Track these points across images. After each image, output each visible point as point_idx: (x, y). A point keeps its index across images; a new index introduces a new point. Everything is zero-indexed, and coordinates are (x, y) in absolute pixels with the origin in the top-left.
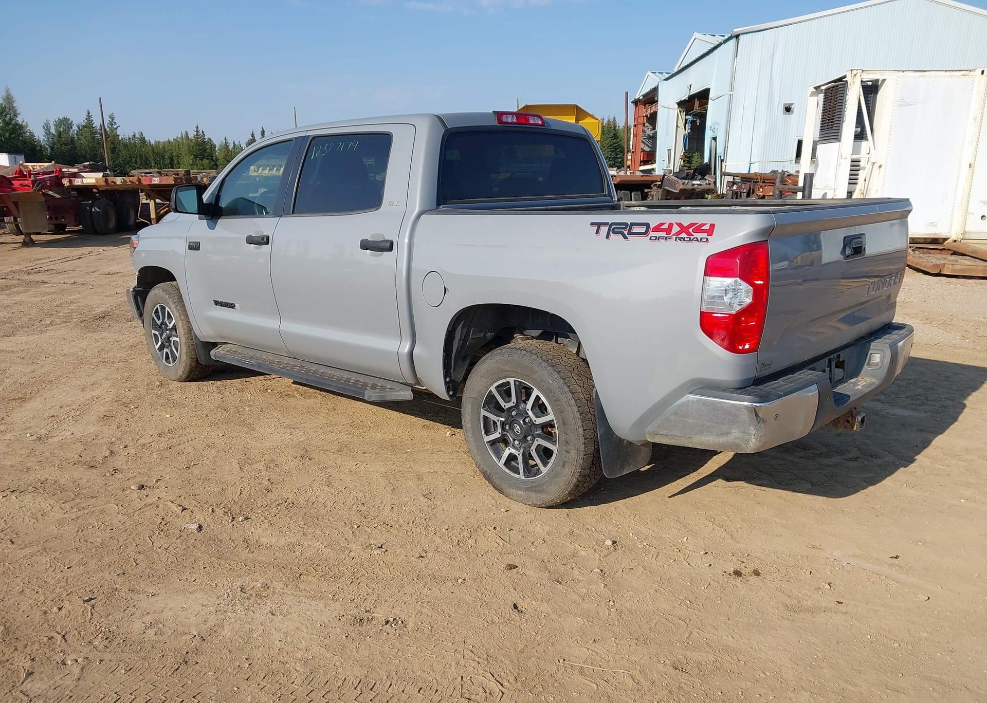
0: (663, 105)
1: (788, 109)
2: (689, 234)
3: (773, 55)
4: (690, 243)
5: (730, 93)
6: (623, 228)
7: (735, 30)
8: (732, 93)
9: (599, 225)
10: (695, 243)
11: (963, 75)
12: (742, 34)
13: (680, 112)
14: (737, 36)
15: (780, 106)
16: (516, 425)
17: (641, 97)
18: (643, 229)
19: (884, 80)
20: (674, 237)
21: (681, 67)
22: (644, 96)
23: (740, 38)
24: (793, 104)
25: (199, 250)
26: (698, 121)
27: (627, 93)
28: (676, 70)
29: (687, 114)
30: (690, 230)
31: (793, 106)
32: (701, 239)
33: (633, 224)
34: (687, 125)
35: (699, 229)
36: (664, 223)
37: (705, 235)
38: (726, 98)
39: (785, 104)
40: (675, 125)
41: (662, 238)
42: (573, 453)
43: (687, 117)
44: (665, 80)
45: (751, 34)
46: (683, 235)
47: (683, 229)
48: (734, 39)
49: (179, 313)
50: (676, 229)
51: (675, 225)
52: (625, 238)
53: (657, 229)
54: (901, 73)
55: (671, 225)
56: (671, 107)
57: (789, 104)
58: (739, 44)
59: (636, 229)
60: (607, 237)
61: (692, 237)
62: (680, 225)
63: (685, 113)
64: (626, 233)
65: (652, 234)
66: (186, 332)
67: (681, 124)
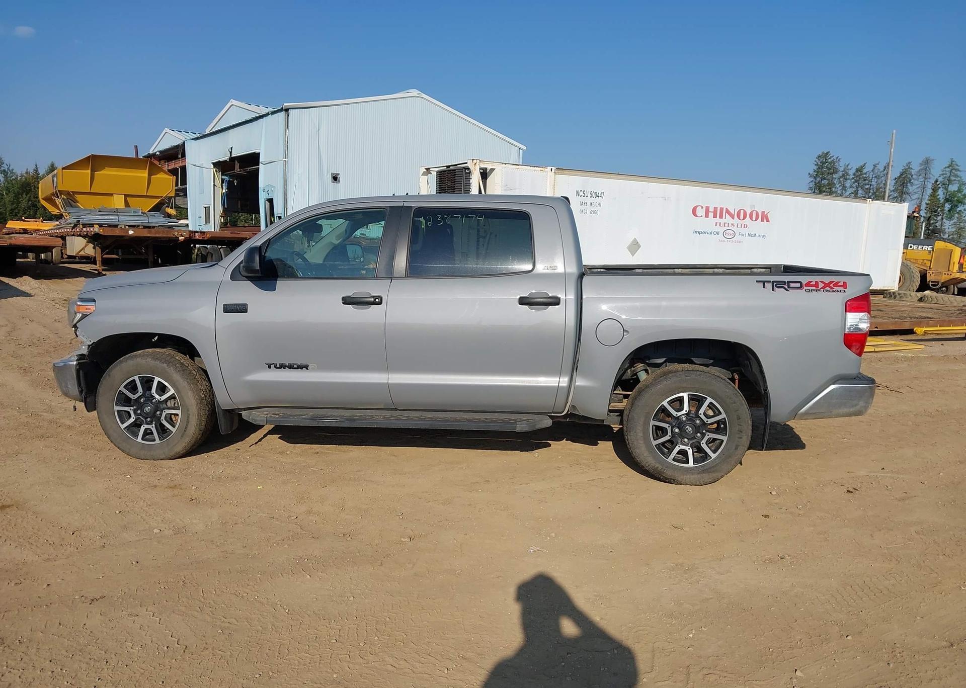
0: (194, 164)
1: (335, 178)
2: (831, 287)
3: (319, 130)
4: (834, 293)
5: (285, 159)
6: (784, 284)
7: (285, 104)
8: (286, 160)
9: (764, 282)
10: (836, 293)
11: (541, 170)
12: (291, 109)
13: (216, 171)
14: (287, 110)
15: (328, 175)
16: (688, 427)
17: (158, 153)
18: (799, 285)
19: (492, 170)
20: (822, 290)
21: (214, 130)
22: (160, 152)
23: (289, 111)
24: (339, 174)
25: (247, 312)
26: (235, 181)
27: (136, 147)
28: (207, 132)
29: (222, 174)
30: (832, 285)
31: (339, 176)
32: (840, 291)
33: (789, 282)
34: (223, 184)
35: (836, 285)
36: (812, 282)
37: (842, 288)
38: (281, 164)
39: (332, 174)
40: (213, 184)
41: (814, 290)
42: (745, 438)
43: (223, 177)
44: (193, 139)
45: (299, 110)
46: (828, 288)
47: (826, 285)
48: (284, 113)
49: (188, 382)
50: (821, 285)
51: (819, 282)
52: (787, 290)
53: (808, 284)
54: (504, 165)
55: (817, 283)
56: (204, 166)
57: (336, 174)
58: (289, 117)
59: (792, 285)
60: (773, 290)
61: (834, 290)
62: (822, 282)
63: (220, 173)
64: (786, 287)
65: (805, 288)
66: (198, 401)
67: (218, 183)
